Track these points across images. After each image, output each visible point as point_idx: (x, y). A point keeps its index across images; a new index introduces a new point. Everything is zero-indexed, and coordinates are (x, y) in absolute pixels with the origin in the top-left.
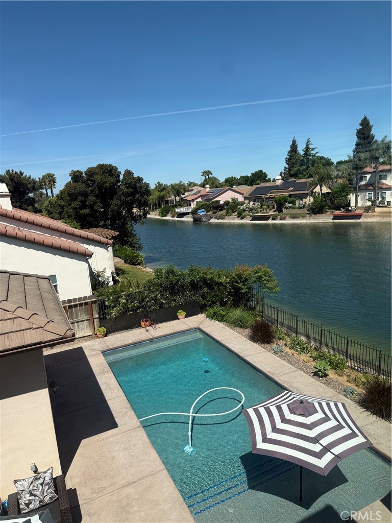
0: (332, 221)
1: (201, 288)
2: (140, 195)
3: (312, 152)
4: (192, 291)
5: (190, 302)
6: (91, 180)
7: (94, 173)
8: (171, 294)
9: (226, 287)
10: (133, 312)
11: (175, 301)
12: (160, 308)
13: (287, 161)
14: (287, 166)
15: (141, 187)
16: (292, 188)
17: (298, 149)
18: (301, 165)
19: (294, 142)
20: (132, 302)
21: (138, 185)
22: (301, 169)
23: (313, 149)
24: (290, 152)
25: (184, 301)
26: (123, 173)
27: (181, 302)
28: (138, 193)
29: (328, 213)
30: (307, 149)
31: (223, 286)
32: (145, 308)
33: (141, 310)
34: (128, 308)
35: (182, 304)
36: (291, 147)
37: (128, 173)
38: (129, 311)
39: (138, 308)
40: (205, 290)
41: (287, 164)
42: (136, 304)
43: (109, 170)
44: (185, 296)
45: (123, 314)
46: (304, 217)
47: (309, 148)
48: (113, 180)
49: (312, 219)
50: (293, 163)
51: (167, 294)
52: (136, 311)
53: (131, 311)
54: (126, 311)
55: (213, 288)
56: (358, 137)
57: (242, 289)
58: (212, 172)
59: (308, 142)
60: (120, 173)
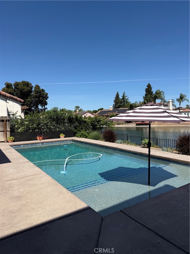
0: (136, 126)
1: (74, 123)
2: (42, 98)
3: (126, 98)
4: (69, 124)
5: (68, 130)
6: (17, 88)
7: (18, 84)
8: (57, 123)
9: (88, 125)
10: (33, 131)
11: (59, 128)
12: (49, 131)
13: (114, 101)
14: (114, 104)
15: (43, 94)
16: (117, 112)
17: (119, 96)
18: (121, 103)
19: (118, 93)
20: (32, 125)
21: (42, 93)
22: (121, 104)
23: (126, 97)
24: (116, 97)
25: (64, 129)
26: (34, 86)
27: (63, 129)
28: (41, 97)
29: (134, 123)
30: (124, 97)
31: (87, 123)
32: (40, 130)
33: (37, 130)
34: (29, 128)
35: (63, 130)
36: (116, 96)
37: (37, 87)
38: (30, 130)
39: (35, 129)
40: (77, 124)
41: (115, 103)
42: (35, 126)
43: (27, 84)
44: (65, 126)
45: (26, 131)
46: (123, 124)
47: (124, 96)
48: (29, 88)
49: (127, 125)
50: (117, 102)
51: (54, 123)
52: (34, 130)
53: (31, 130)
54: (28, 130)
55: (81, 124)
56: (146, 92)
57: (97, 126)
58: (80, 107)
59: (124, 93)
60: (33, 87)
